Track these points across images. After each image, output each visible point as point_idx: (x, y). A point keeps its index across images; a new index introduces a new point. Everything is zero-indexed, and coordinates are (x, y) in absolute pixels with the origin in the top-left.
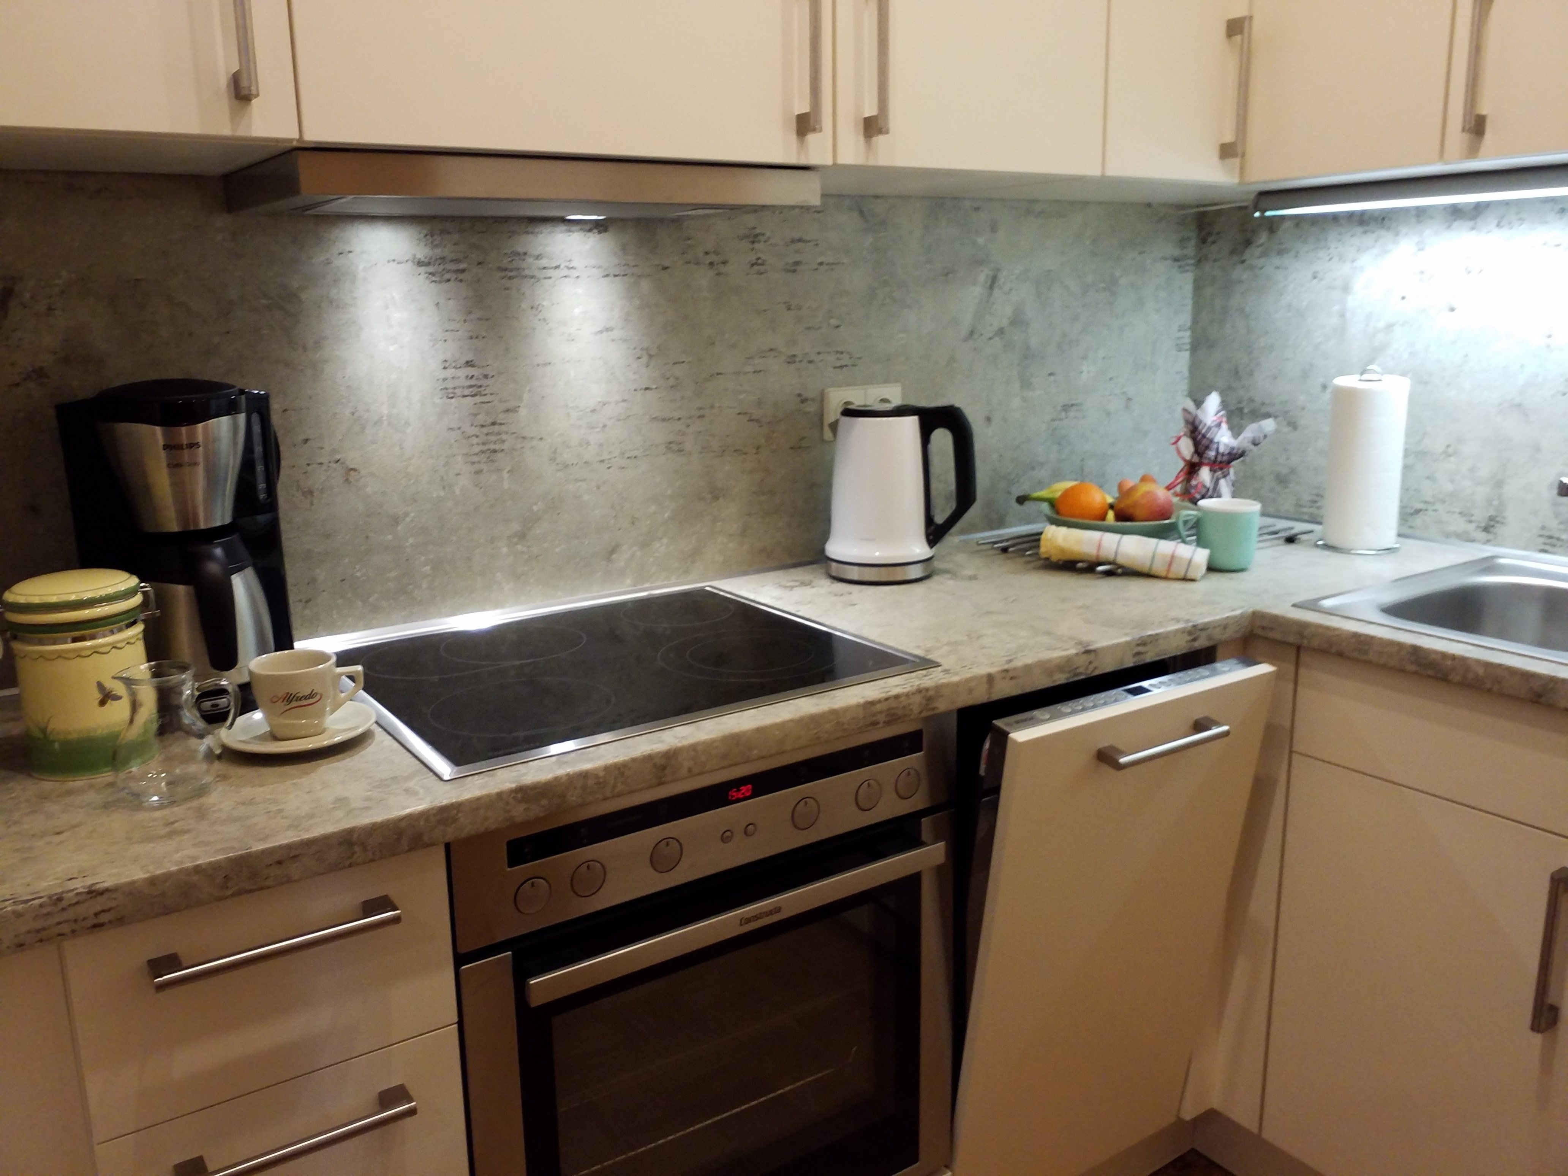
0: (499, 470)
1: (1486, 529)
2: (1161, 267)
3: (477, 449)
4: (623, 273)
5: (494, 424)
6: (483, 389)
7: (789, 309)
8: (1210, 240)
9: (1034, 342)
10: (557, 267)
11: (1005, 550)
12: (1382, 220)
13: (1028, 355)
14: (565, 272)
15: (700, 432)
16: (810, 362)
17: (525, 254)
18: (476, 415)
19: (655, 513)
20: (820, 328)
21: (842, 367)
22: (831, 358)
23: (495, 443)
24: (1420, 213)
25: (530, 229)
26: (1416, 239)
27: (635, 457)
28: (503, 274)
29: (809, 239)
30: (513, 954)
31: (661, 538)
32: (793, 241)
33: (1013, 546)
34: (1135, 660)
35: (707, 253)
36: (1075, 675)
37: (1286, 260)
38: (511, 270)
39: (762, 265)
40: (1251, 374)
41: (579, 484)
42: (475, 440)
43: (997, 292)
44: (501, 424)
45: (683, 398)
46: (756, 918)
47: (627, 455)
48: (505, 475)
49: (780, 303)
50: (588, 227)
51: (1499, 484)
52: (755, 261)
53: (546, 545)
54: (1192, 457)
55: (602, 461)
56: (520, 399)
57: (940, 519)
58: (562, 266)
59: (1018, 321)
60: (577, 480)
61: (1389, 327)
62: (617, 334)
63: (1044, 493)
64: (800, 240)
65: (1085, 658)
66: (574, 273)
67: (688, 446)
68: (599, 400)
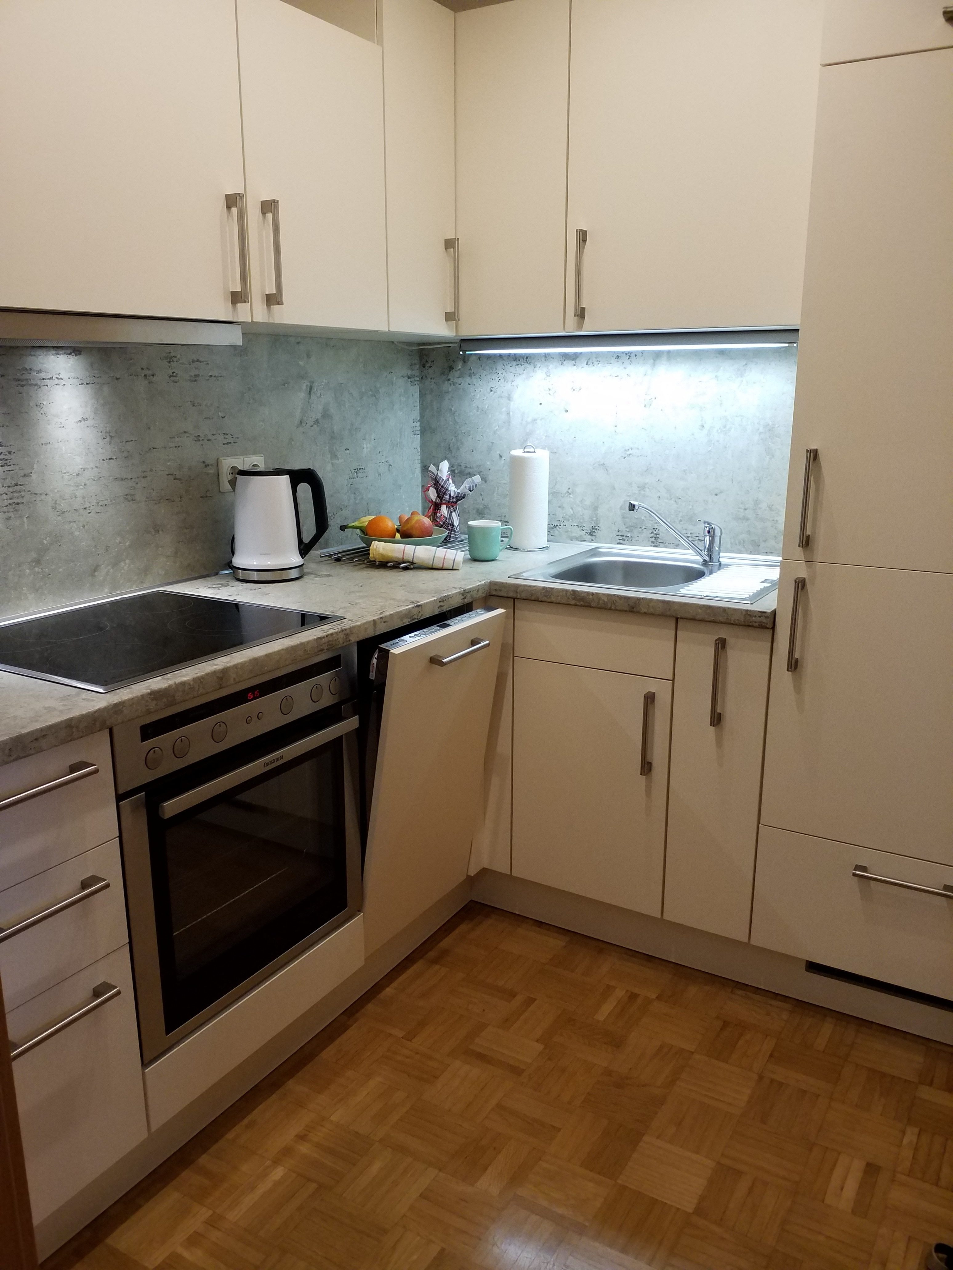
0: (21, 517)
1: (591, 534)
2: (401, 382)
3: (6, 503)
4: (92, 382)
5: (16, 485)
6: (9, 461)
7: (193, 406)
8: (428, 365)
9: (336, 428)
10: (51, 378)
11: (338, 560)
12: (526, 359)
13: (333, 437)
14: (57, 381)
15: (145, 487)
16: (209, 440)
17: (31, 369)
18: (4, 479)
19: (120, 543)
20: (213, 418)
21: (227, 443)
22: (221, 438)
23: (18, 498)
24: (546, 356)
25: (33, 353)
26: (545, 370)
27: (105, 505)
28: (17, 383)
29: (202, 360)
30: (145, 793)
31: (124, 560)
32: (193, 361)
33: (343, 556)
34: (439, 610)
35: (142, 369)
36: (413, 620)
37: (474, 380)
38: (22, 381)
39: (176, 376)
40: (458, 449)
41: (71, 524)
42: (5, 496)
43: (313, 396)
44: (21, 485)
45: (133, 464)
46: (272, 762)
47: (100, 504)
48: (25, 520)
49: (188, 402)
50: (69, 351)
51: (596, 508)
52: (171, 374)
53: (53, 567)
54: (436, 499)
55: (85, 508)
56: (32, 468)
57: (307, 539)
58: (54, 378)
59: (326, 415)
60: (70, 522)
61: (535, 420)
62: (90, 422)
63: (356, 524)
64: (198, 361)
65: (417, 609)
66: (62, 382)
67: (138, 498)
68: (81, 467)
